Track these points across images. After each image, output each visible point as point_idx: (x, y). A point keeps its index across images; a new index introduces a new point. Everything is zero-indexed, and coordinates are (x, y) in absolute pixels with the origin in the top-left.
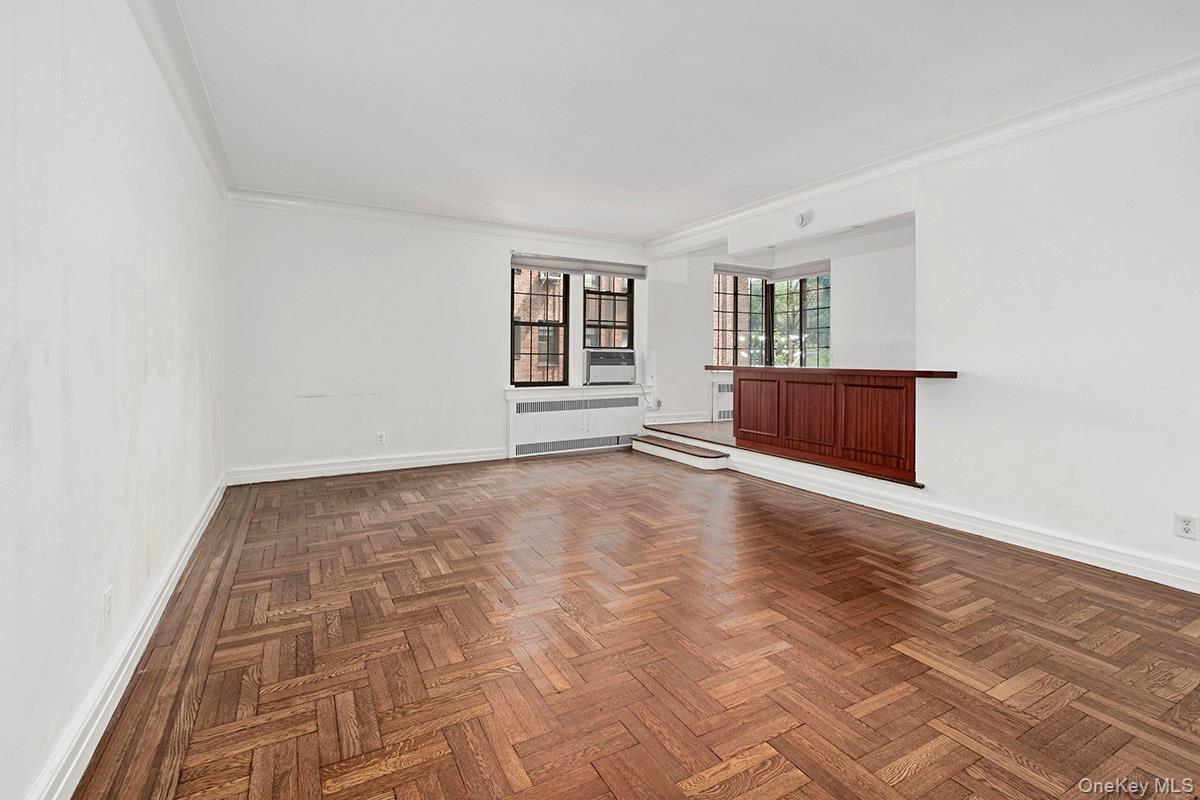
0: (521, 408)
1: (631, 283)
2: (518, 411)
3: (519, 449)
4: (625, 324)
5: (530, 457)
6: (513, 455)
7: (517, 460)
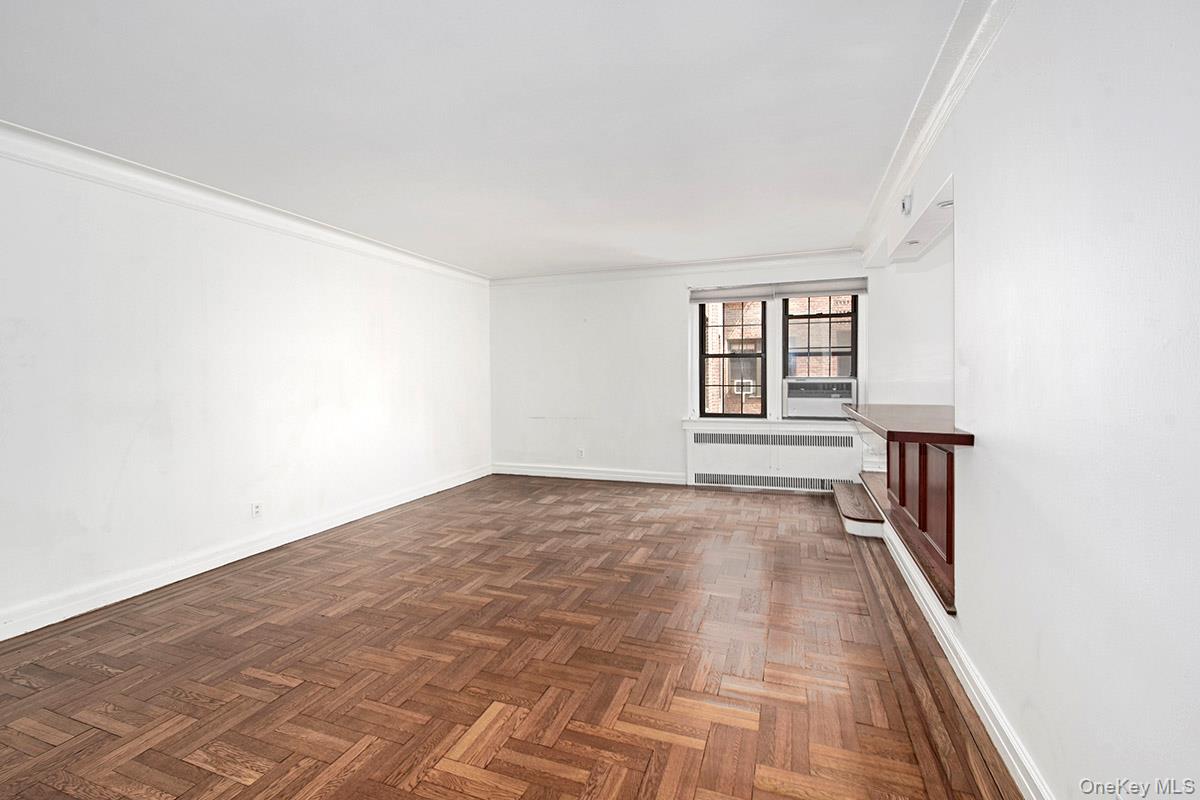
0: (699, 438)
1: (855, 299)
2: (696, 441)
3: (698, 477)
4: (849, 350)
5: (712, 486)
6: (691, 482)
7: (696, 488)
